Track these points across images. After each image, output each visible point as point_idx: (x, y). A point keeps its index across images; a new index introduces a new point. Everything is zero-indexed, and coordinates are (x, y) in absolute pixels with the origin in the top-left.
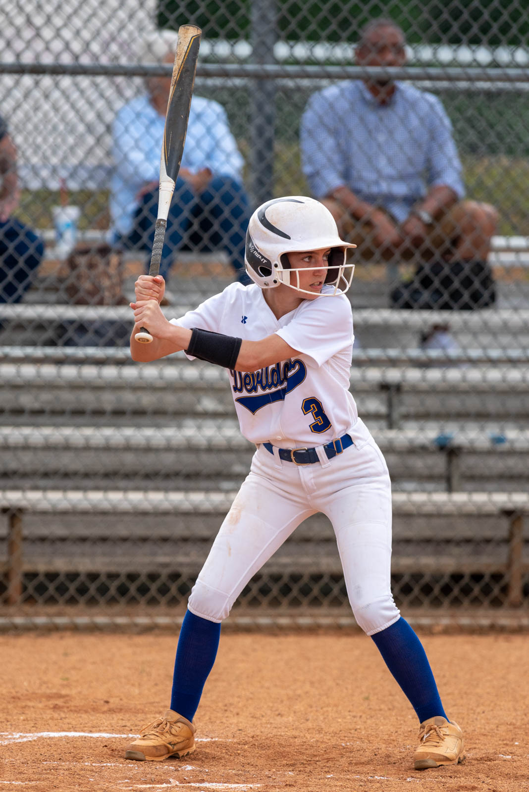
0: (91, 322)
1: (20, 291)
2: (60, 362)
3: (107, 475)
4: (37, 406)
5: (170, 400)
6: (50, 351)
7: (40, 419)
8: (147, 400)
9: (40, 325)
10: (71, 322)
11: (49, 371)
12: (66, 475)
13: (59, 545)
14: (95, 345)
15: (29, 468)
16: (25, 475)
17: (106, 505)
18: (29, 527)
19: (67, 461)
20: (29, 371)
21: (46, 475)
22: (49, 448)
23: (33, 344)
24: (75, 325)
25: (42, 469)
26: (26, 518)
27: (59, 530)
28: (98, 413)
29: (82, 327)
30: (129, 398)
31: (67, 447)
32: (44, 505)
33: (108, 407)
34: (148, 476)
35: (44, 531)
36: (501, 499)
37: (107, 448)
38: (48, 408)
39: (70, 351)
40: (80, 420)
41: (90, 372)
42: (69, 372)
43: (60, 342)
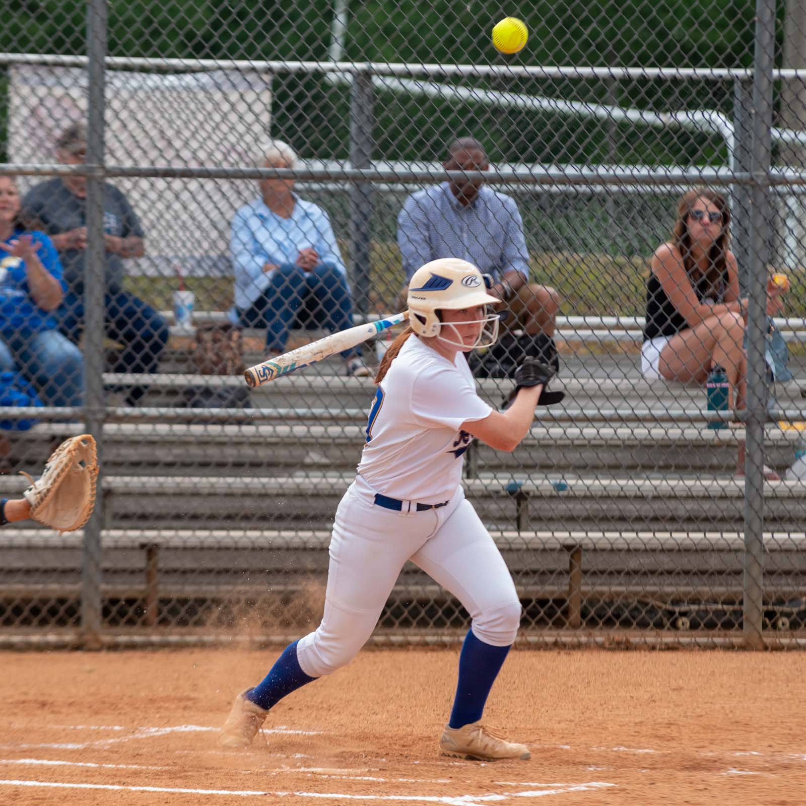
0: (216, 387)
1: (155, 361)
2: (189, 421)
3: (229, 517)
4: (170, 459)
5: (282, 454)
6: (180, 411)
7: (173, 470)
8: (263, 454)
9: (172, 391)
10: (199, 387)
11: (179, 429)
12: (195, 517)
13: (188, 576)
14: (219, 406)
15: (164, 511)
16: (159, 517)
17: (228, 542)
18: (164, 562)
19: (196, 505)
20: (163, 428)
21: (178, 517)
22: (180, 494)
23: (167, 405)
24: (201, 390)
25: (174, 512)
26: (161, 554)
27: (189, 564)
28: (221, 465)
29: (207, 392)
30: (248, 452)
31: (195, 494)
32: (176, 543)
33: (231, 460)
34: (264, 518)
35: (176, 564)
36: (562, 536)
37: (230, 495)
38: (179, 460)
39: (197, 411)
40: (206, 470)
41: (214, 429)
42: (197, 429)
43: (189, 403)
